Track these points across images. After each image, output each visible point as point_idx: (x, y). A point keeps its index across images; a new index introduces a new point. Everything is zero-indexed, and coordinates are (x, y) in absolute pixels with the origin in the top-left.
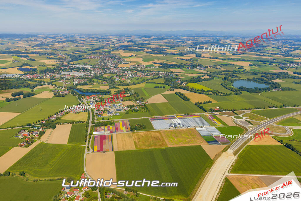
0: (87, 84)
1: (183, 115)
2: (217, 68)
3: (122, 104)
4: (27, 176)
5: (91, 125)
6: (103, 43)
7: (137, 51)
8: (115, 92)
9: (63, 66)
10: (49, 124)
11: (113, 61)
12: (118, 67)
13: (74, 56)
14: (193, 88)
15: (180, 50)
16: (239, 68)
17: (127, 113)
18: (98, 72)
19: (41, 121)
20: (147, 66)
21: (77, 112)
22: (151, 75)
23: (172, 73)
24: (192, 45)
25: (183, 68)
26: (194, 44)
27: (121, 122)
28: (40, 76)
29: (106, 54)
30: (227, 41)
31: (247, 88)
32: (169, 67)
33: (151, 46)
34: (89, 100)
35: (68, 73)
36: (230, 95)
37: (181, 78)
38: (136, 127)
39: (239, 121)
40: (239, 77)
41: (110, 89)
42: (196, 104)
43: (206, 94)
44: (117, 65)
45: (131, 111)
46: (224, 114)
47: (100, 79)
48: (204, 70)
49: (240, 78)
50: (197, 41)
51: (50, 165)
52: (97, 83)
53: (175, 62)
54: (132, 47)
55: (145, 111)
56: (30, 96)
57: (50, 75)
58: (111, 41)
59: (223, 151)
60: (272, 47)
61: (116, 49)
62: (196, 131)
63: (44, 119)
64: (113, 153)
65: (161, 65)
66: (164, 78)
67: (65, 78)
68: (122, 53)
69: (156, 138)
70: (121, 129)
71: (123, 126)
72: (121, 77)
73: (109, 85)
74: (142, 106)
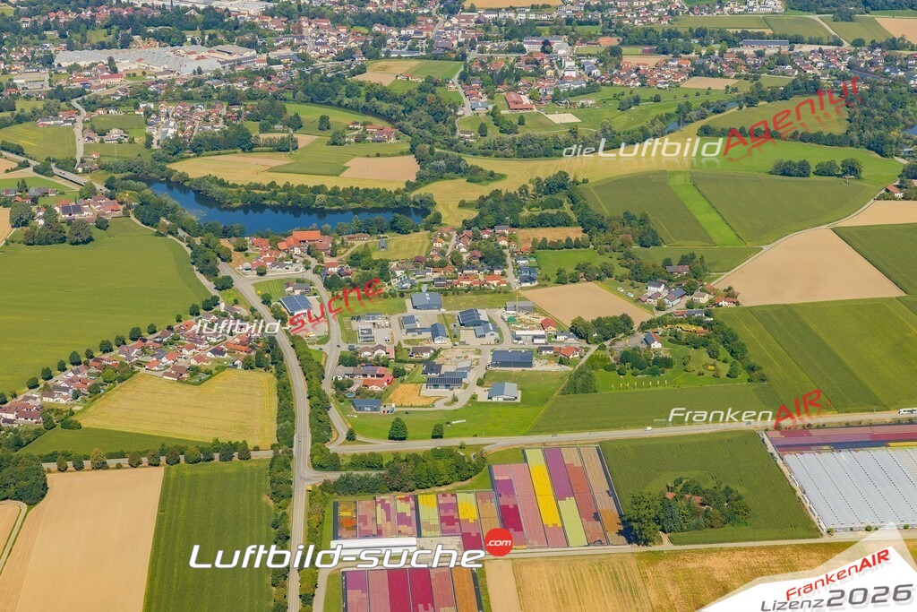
0: (244, 144)
3: (533, 309)
5: (306, 478)
8: (462, 205)
17: (580, 384)
18: (322, 44)
21: (194, 371)
22: (733, 66)
23: (904, 47)
27: (536, 459)
32: (871, 6)
34: (275, 273)
35: (102, 57)
38: (666, 505)
41: (422, 179)
45: (609, 368)
47: (339, 105)
52: (327, 136)
55: (725, 369)
67: (81, 93)
70: (550, 518)
71: (560, 494)
72: (500, 83)
73: (412, 151)
74: (693, 328)
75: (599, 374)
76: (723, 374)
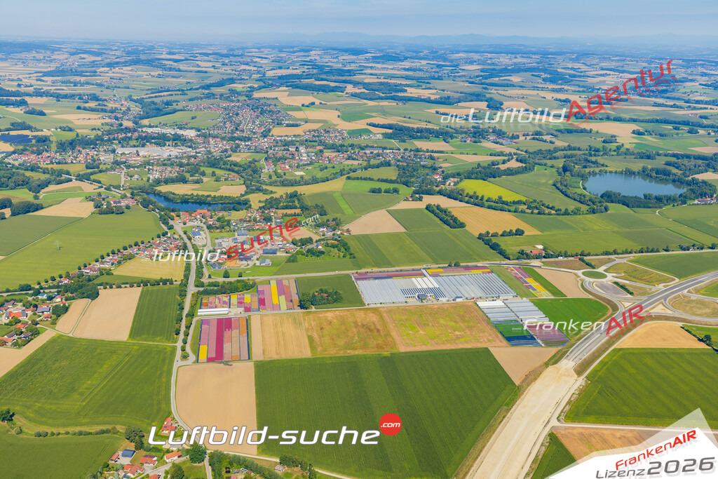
0: (184, 181)
1: (443, 268)
2: (545, 141)
3: (279, 236)
4: (19, 423)
5: (192, 289)
6: (233, 67)
7: (324, 91)
8: (260, 202)
9: (122, 130)
10: (81, 287)
11: (257, 117)
12: (270, 134)
13: (153, 102)
14: (475, 193)
15: (443, 90)
16: (604, 142)
17: (292, 260)
18: (216, 147)
19: (58, 279)
20: (353, 133)
22: (362, 157)
23: (421, 151)
24: (477, 76)
25: (449, 139)
26: (483, 74)
27: (273, 284)
28: (58, 157)
29: (241, 98)
30: (576, 65)
31: (624, 196)
32: (412, 137)
33: (365, 79)
34: (189, 224)
35: (134, 150)
36: (575, 214)
37: (445, 165)
38: (314, 296)
39: (597, 285)
40: (603, 165)
41: (246, 193)
42: (480, 237)
43: (509, 211)
44: (270, 130)
45: (303, 255)
46: (558, 265)
47: (220, 168)
48: (509, 146)
49: (606, 168)
50: (493, 64)
51: (81, 394)
52: (214, 178)
53: (429, 122)
54: (312, 81)
55: (342, 254)
56: (29, 212)
57: (85, 154)
58: (256, 62)
59: (547, 365)
60: (700, 84)
61: (267, 84)
62: (475, 310)
63: (68, 273)
64: (250, 366)
65: (390, 131)
66: (398, 166)
67: (125, 163)
68: (283, 96)
69: (369, 329)
70: (275, 301)
71: (280, 294)
72: (279, 161)
73: (244, 183)
74: (333, 242)
75: (299, 257)
76: (341, 256)
